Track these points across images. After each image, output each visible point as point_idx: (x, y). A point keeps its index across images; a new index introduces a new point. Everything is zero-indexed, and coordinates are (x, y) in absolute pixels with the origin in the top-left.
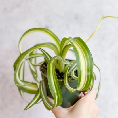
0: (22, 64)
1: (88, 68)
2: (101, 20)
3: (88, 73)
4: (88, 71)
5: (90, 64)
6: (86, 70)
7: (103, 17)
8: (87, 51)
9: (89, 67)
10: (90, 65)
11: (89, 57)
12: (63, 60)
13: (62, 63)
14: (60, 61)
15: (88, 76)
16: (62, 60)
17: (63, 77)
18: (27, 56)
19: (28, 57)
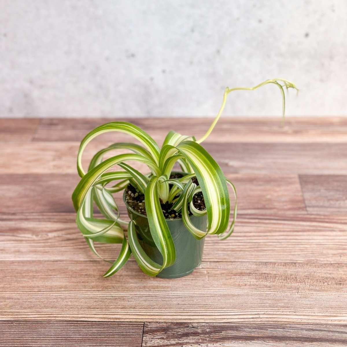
1: (220, 198)
3: (222, 207)
5: (224, 191)
6: (218, 202)
7: (228, 90)
9: (223, 197)
10: (224, 193)
11: (221, 179)
15: (223, 211)
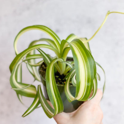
0: (19, 65)
1: (87, 78)
2: (106, 16)
4: (88, 81)
6: (86, 80)
7: (109, 12)
8: (88, 58)
9: (89, 77)
10: (90, 75)
12: (64, 62)
13: (63, 65)
14: (61, 62)
16: (62, 62)
17: (64, 79)
18: (24, 57)
19: (25, 59)
